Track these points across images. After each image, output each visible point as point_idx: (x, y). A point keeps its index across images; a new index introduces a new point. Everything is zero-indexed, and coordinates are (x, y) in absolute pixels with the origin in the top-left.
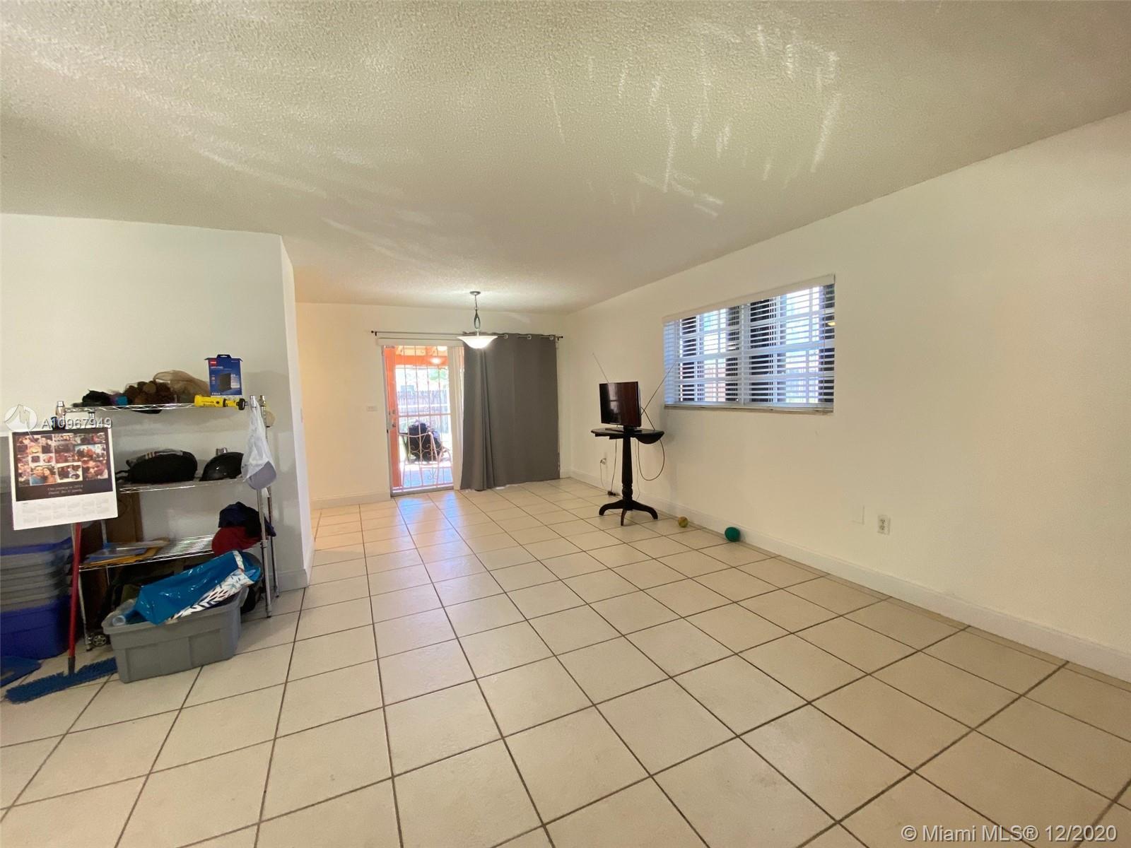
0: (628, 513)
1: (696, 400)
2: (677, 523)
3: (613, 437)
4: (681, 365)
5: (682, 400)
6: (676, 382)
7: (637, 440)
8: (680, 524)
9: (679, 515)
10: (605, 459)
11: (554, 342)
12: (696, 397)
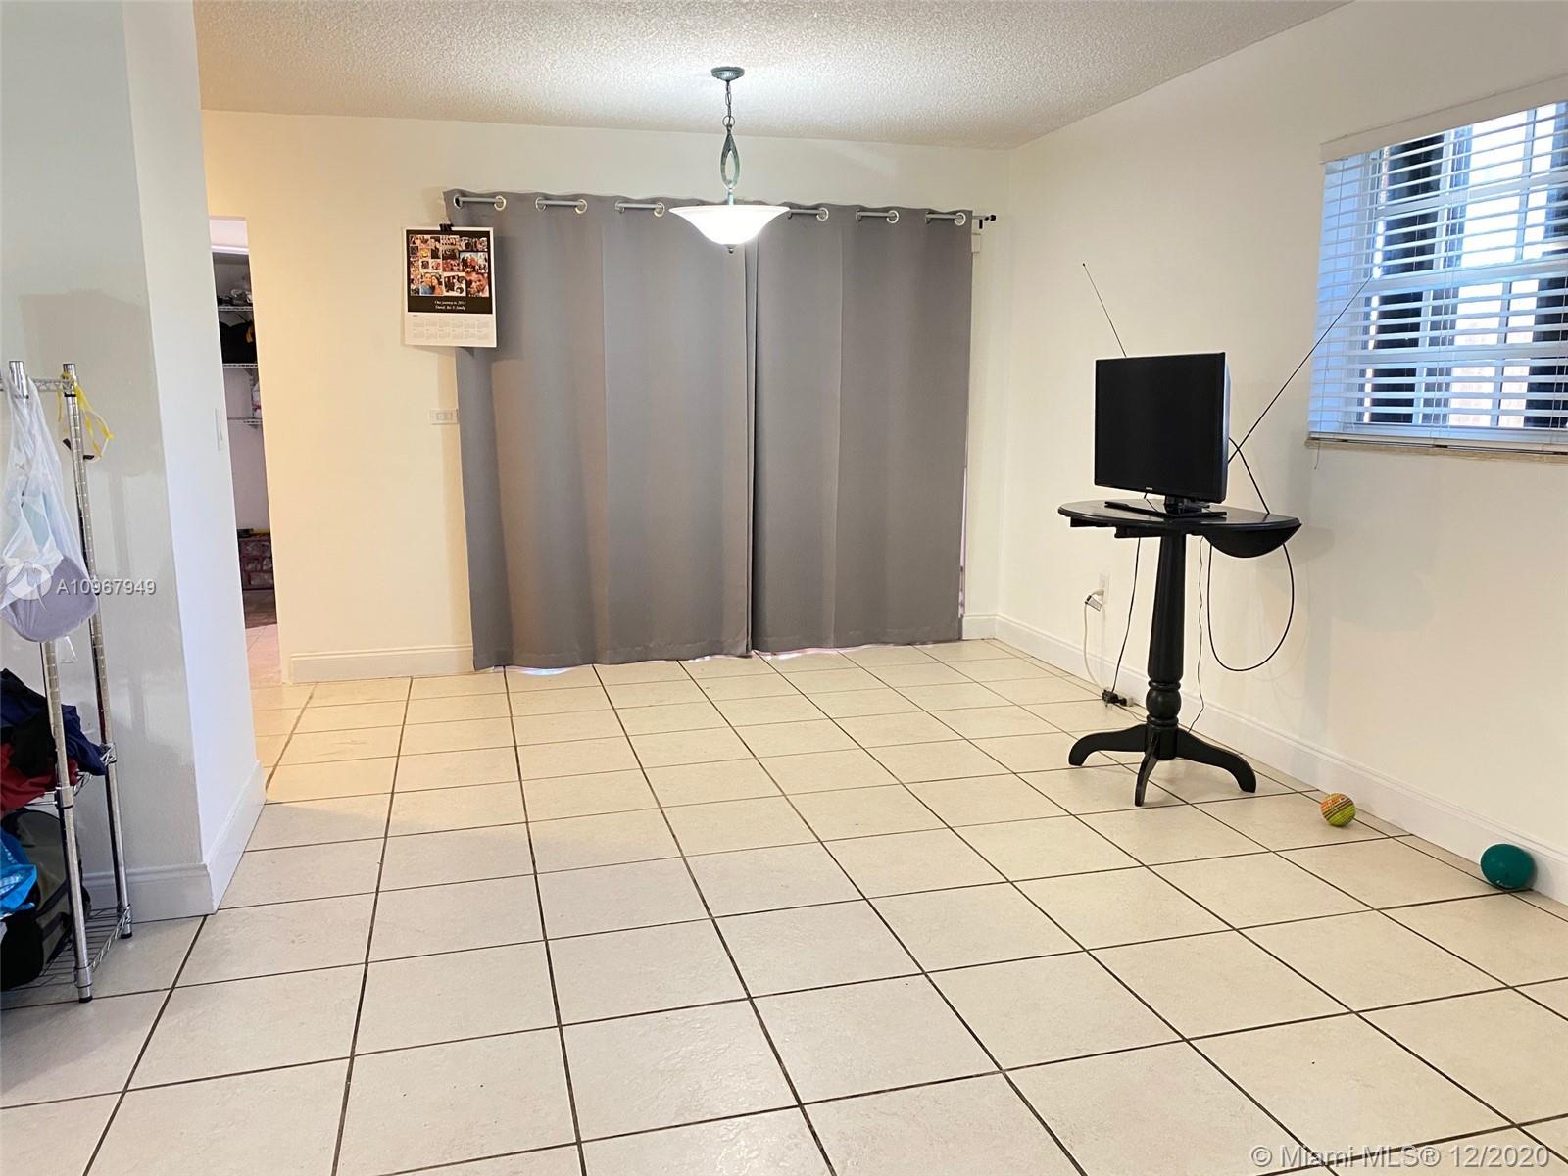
0: (1162, 767)
1: (1418, 420)
2: (1318, 812)
3: (1126, 530)
4: (1375, 301)
5: (1366, 419)
6: (1351, 359)
7: (1206, 543)
8: (1328, 815)
9: (1330, 787)
10: (1101, 593)
11: (966, 230)
12: (1418, 410)
